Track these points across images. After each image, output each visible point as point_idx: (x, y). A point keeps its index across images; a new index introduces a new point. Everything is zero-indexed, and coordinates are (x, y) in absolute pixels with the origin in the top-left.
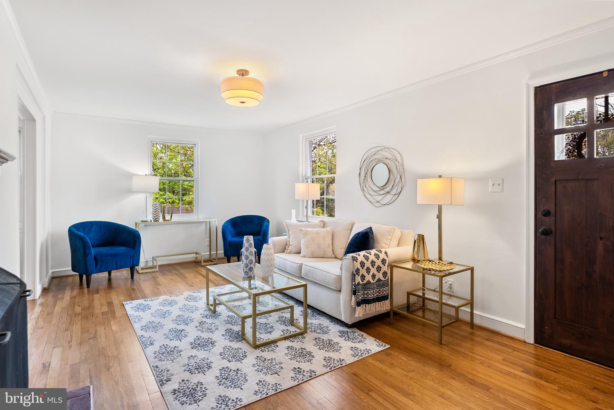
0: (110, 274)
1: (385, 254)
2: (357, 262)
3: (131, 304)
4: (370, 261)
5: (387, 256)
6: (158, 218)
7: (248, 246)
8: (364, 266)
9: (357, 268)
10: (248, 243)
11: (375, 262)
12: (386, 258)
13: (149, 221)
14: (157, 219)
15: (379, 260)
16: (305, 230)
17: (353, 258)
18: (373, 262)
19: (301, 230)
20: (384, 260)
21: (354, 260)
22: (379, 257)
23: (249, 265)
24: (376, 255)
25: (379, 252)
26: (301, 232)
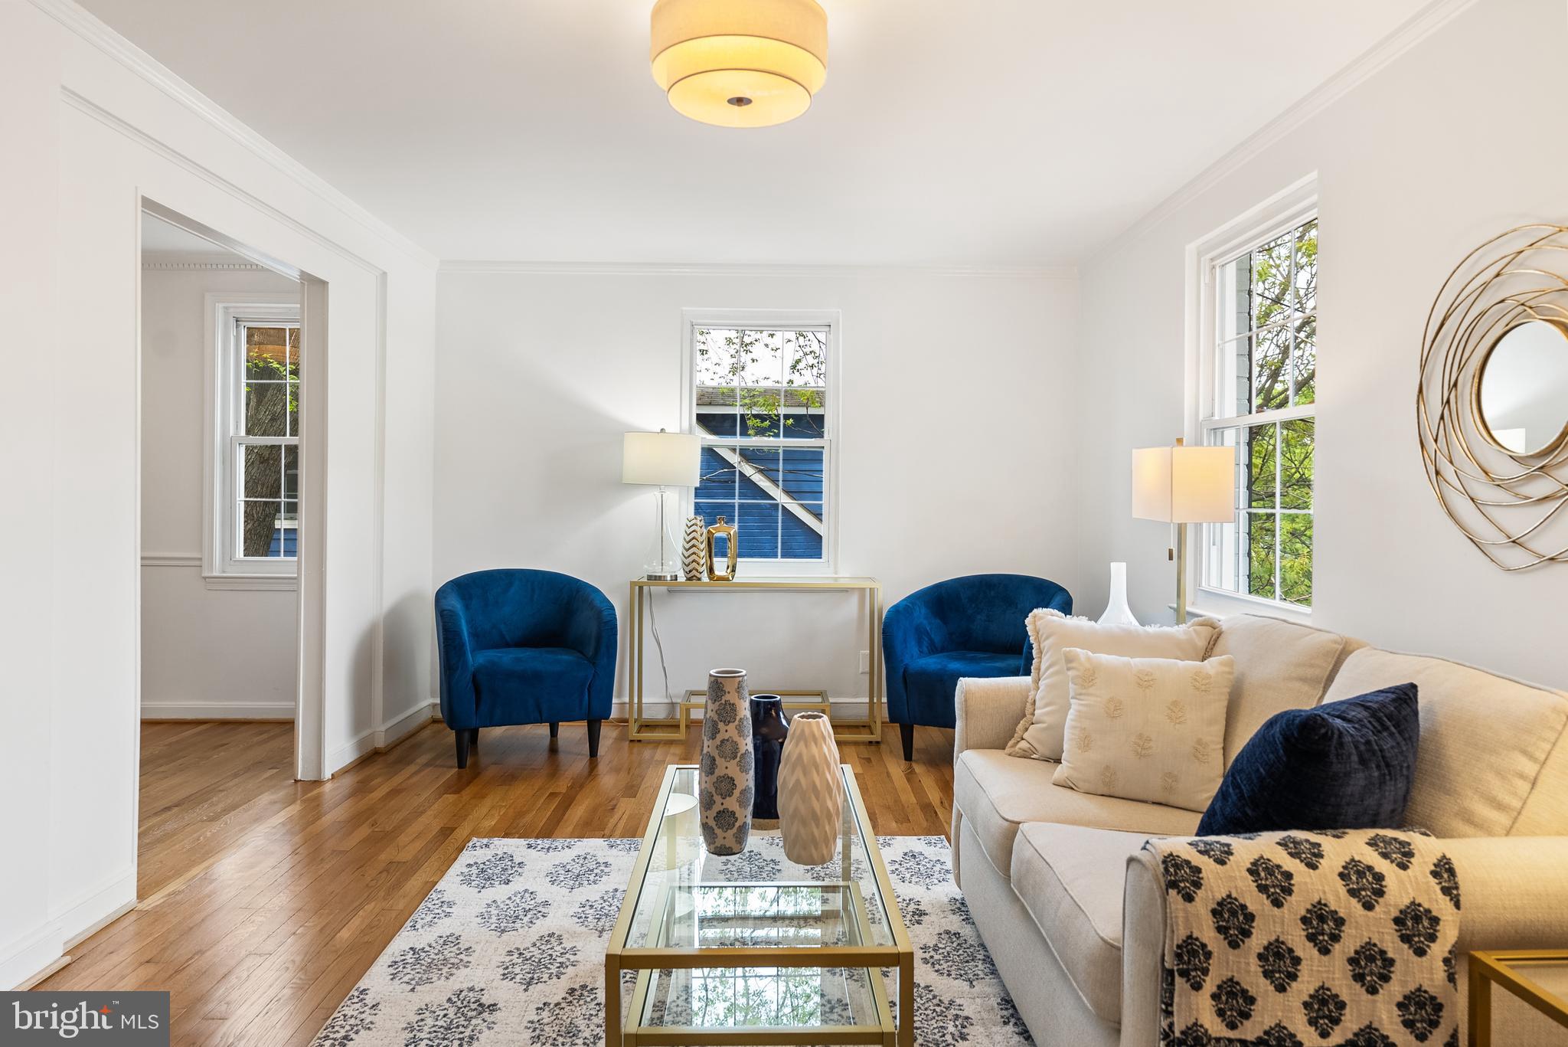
0: (554, 733)
1: (1435, 874)
2: (1189, 898)
3: (485, 851)
4: (1297, 904)
5: (1446, 891)
6: (697, 570)
7: (716, 718)
8: (1247, 934)
9: (1190, 937)
10: (717, 703)
11: (1340, 922)
12: (1441, 906)
13: (669, 578)
14: (694, 572)
15: (1377, 908)
16: (1089, 659)
17: (1166, 869)
18: (1322, 919)
19: (1070, 660)
20: (1417, 919)
21: (1172, 885)
22: (1380, 893)
23: (717, 798)
24: (1361, 874)
25: (1385, 856)
26: (1069, 669)
